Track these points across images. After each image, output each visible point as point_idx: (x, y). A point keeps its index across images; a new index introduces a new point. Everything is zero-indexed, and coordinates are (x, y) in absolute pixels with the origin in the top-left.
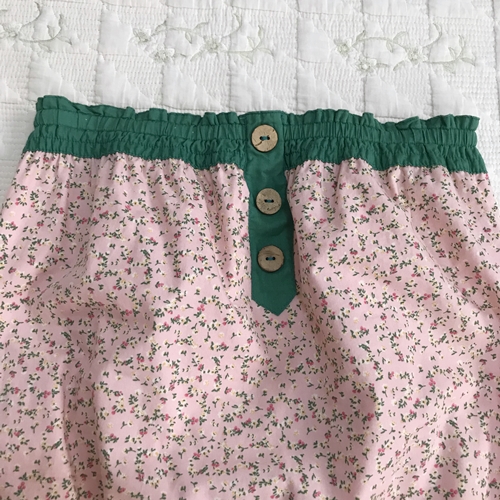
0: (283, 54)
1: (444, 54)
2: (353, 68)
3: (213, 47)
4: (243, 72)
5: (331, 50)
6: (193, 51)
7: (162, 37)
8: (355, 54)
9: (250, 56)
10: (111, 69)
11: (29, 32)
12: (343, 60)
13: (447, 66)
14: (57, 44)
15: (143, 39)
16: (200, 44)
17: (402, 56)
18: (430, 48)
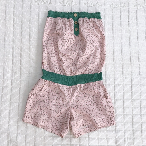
0: (78, 5)
1: (98, 5)
2: (86, 7)
3: (69, 4)
4: (73, 7)
5: (84, 4)
6: (67, 5)
7: (63, 3)
8: (87, 5)
9: (74, 5)
10: (57, 7)
11: (46, 3)
12: (85, 6)
13: (98, 6)
14: (50, 4)
15: (60, 3)
16: (68, 4)
17: (92, 5)
18: (96, 4)
